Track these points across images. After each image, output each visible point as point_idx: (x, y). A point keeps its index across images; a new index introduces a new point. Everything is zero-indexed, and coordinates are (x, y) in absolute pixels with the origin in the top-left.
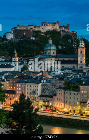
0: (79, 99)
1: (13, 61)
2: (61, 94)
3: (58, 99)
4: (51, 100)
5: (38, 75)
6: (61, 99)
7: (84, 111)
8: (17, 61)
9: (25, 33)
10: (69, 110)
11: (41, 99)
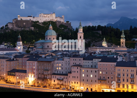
0: (97, 76)
1: (18, 45)
2: (76, 72)
3: (73, 77)
4: (65, 78)
5: (46, 55)
6: (76, 77)
7: (103, 89)
8: (21, 45)
9: (25, 23)
10: (86, 88)
11: (54, 77)
